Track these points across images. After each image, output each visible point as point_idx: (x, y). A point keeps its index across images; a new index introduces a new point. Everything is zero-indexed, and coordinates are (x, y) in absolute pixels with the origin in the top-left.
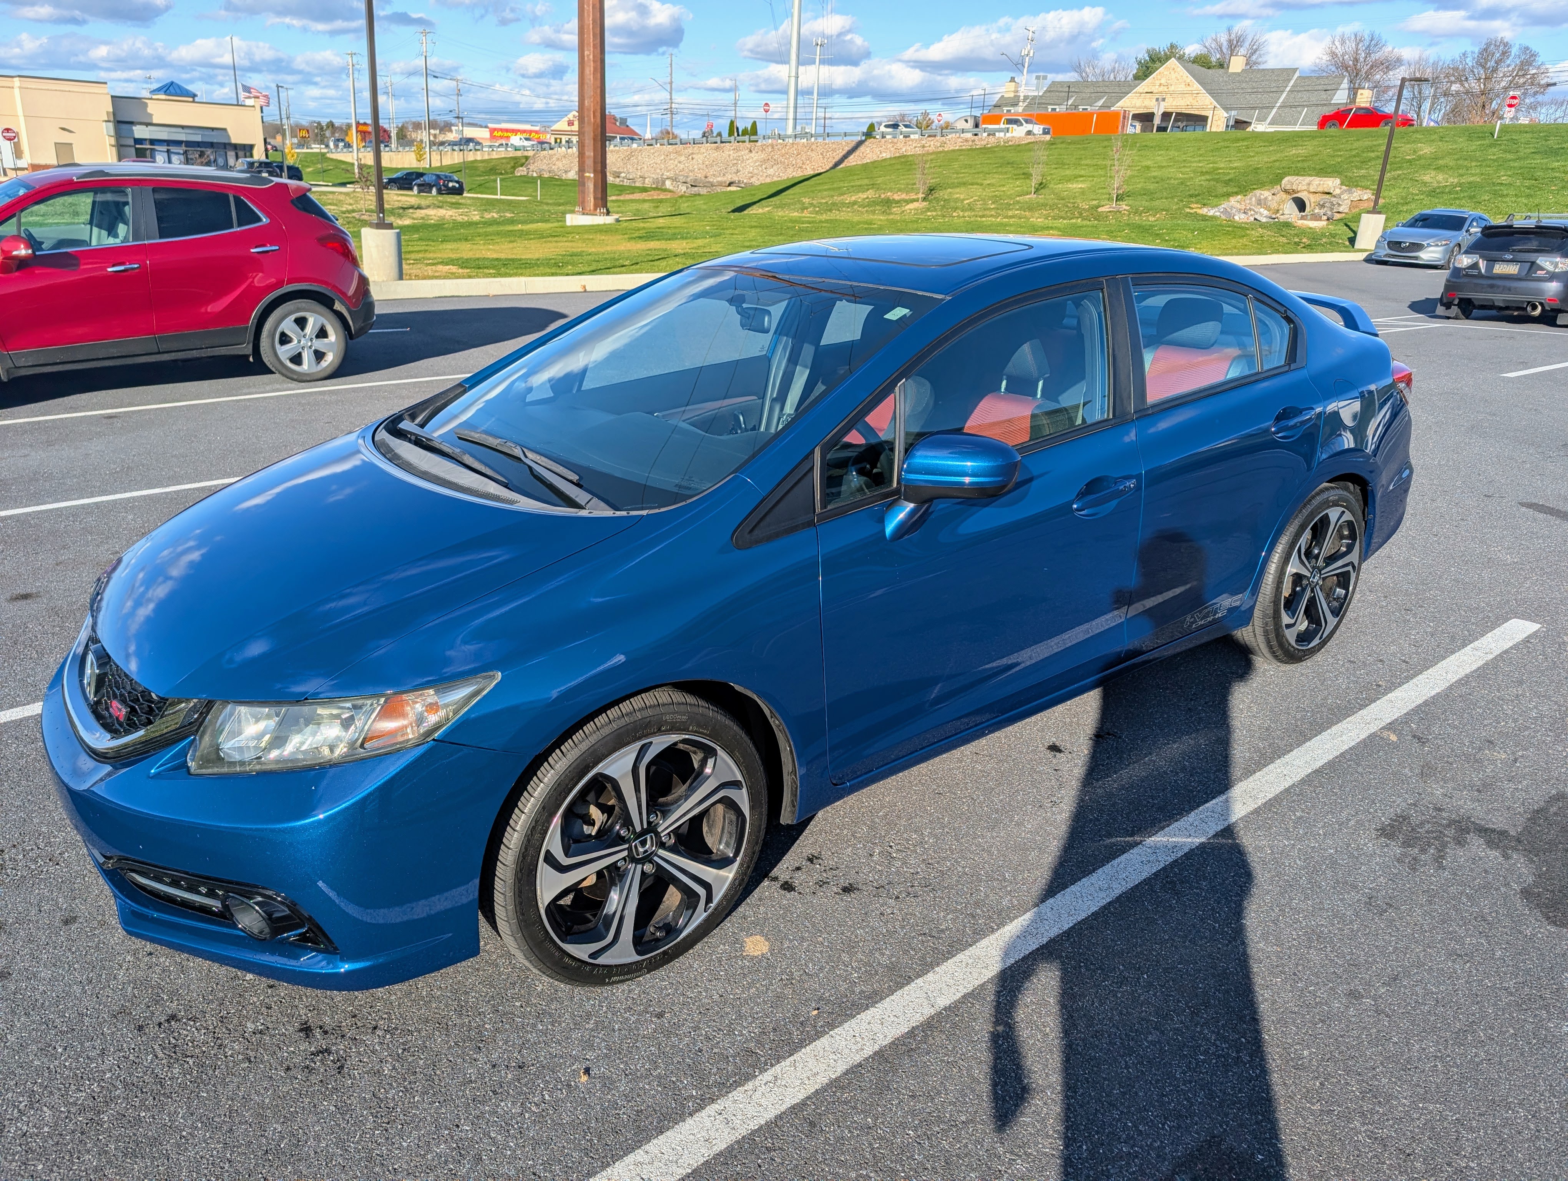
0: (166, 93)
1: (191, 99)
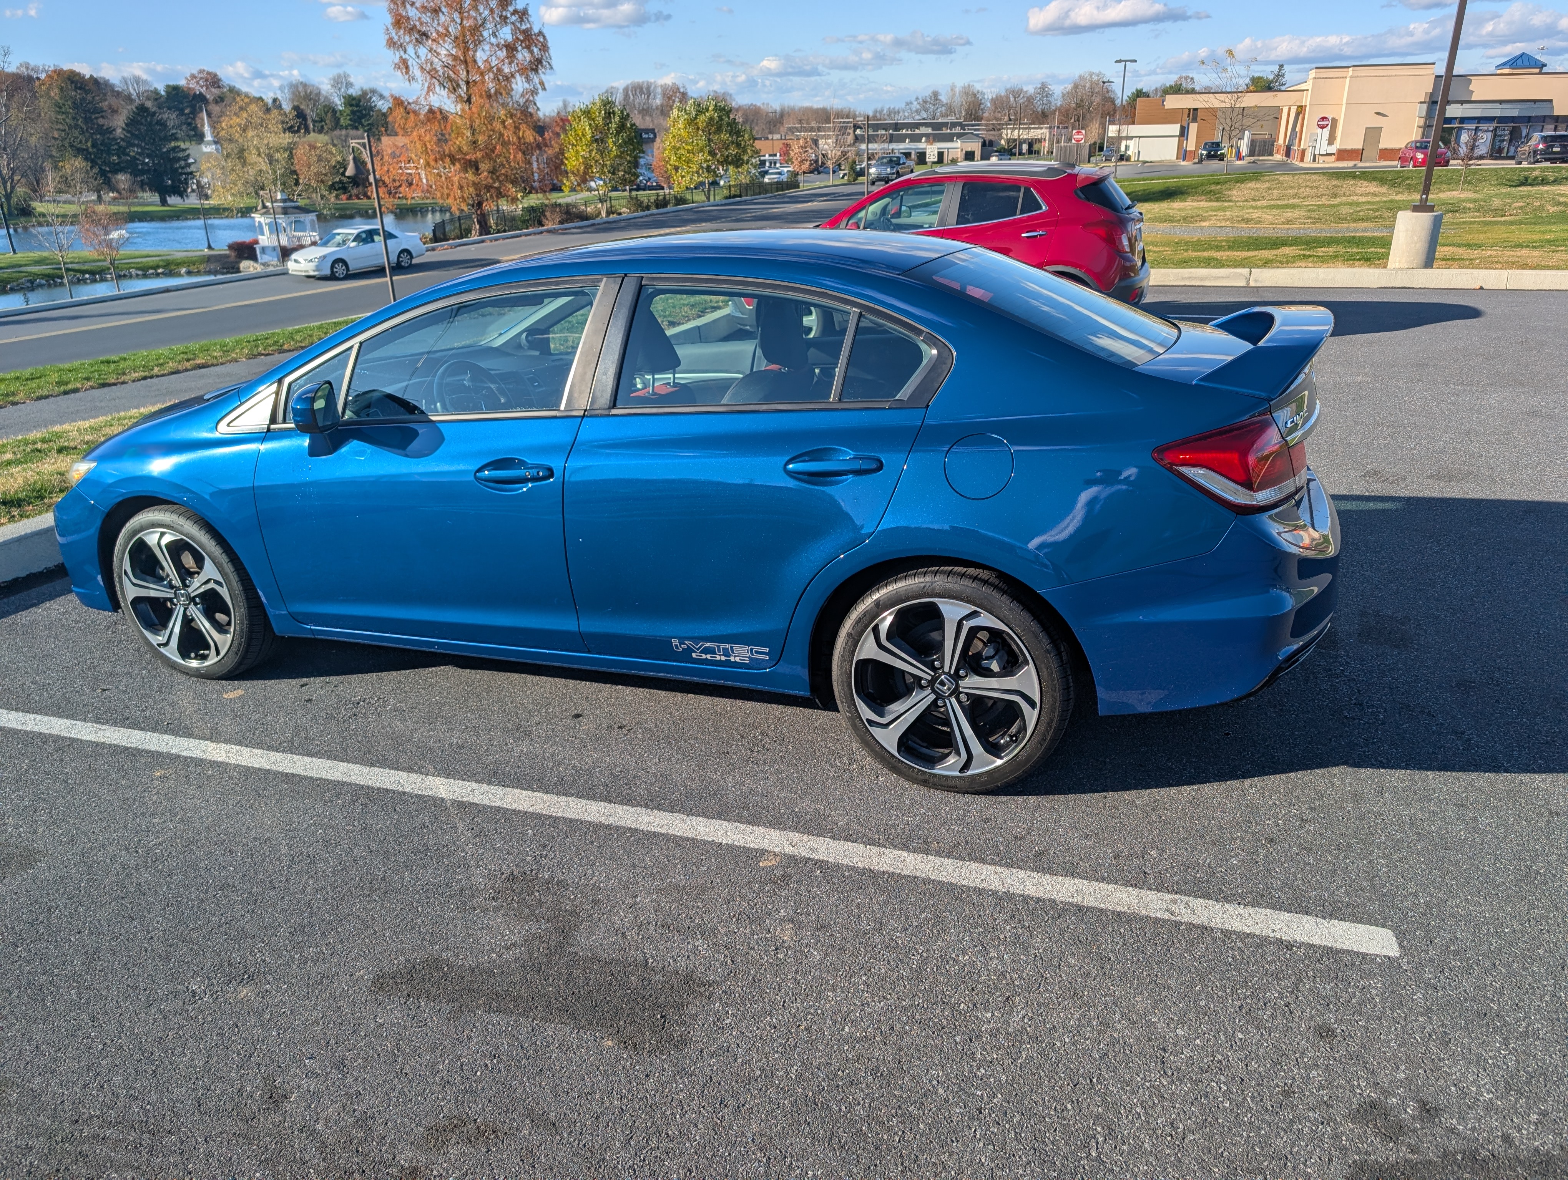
0: (1512, 67)
1: (1537, 71)
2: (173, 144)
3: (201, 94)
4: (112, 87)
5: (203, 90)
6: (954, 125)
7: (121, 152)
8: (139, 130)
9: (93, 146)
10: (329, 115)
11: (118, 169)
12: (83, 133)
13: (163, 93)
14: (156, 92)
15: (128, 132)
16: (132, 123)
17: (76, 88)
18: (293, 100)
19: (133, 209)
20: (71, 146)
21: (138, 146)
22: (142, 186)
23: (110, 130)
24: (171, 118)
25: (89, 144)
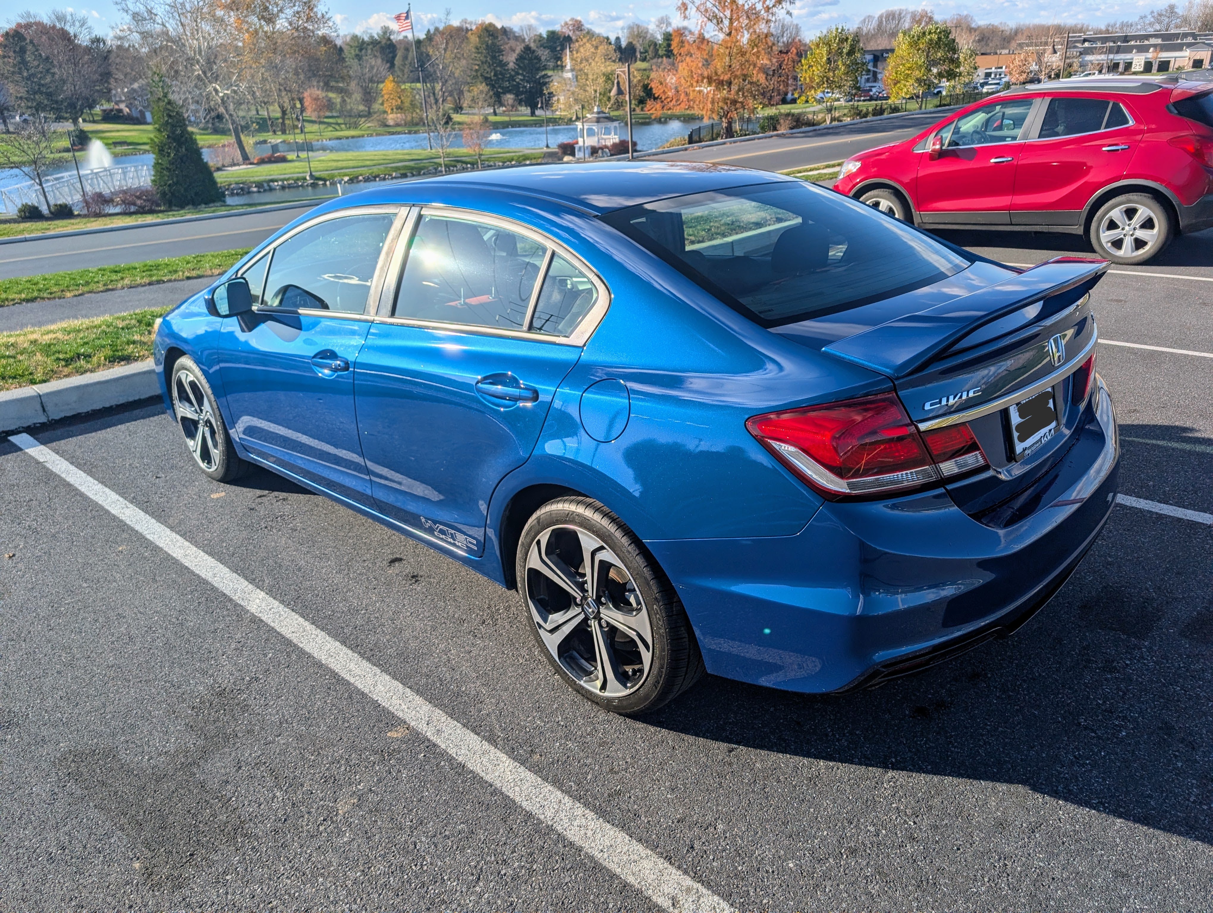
2: (543, 73)
3: (569, 36)
4: (514, 33)
5: (571, 34)
6: (1185, 35)
7: (512, 78)
8: (523, 63)
9: (495, 75)
10: (652, 47)
11: (507, 91)
12: (489, 67)
13: (545, 36)
14: (540, 36)
15: (518, 65)
16: (520, 58)
17: (490, 35)
18: (629, 38)
19: (513, 119)
20: (482, 75)
21: (522, 74)
22: (520, 102)
23: (506, 64)
24: (544, 54)
25: (492, 74)
